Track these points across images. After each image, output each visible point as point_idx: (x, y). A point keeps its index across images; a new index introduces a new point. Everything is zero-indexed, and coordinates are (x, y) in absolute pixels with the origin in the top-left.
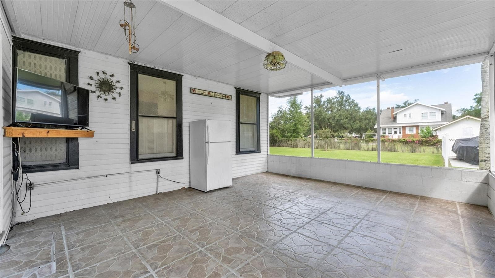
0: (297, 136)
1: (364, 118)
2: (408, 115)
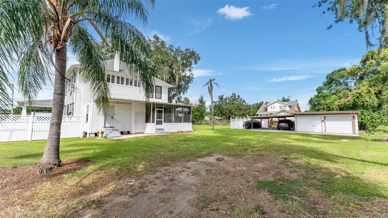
0: (202, 118)
1: (246, 109)
2: (273, 107)
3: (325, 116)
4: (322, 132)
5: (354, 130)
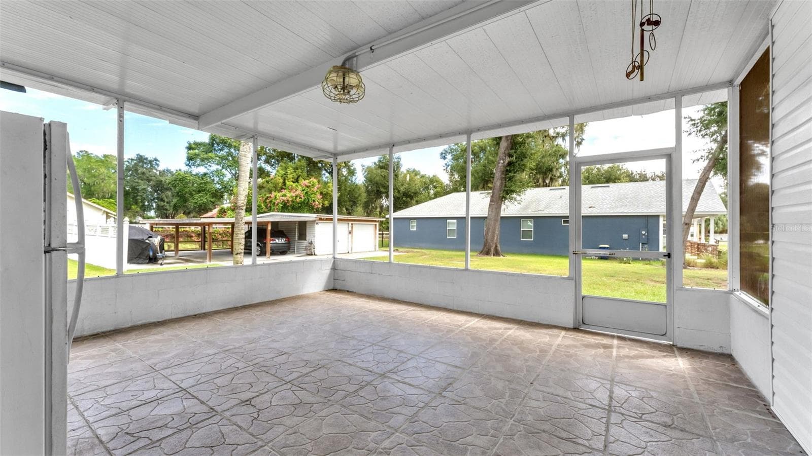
3: (352, 224)
4: (348, 252)
5: (375, 245)
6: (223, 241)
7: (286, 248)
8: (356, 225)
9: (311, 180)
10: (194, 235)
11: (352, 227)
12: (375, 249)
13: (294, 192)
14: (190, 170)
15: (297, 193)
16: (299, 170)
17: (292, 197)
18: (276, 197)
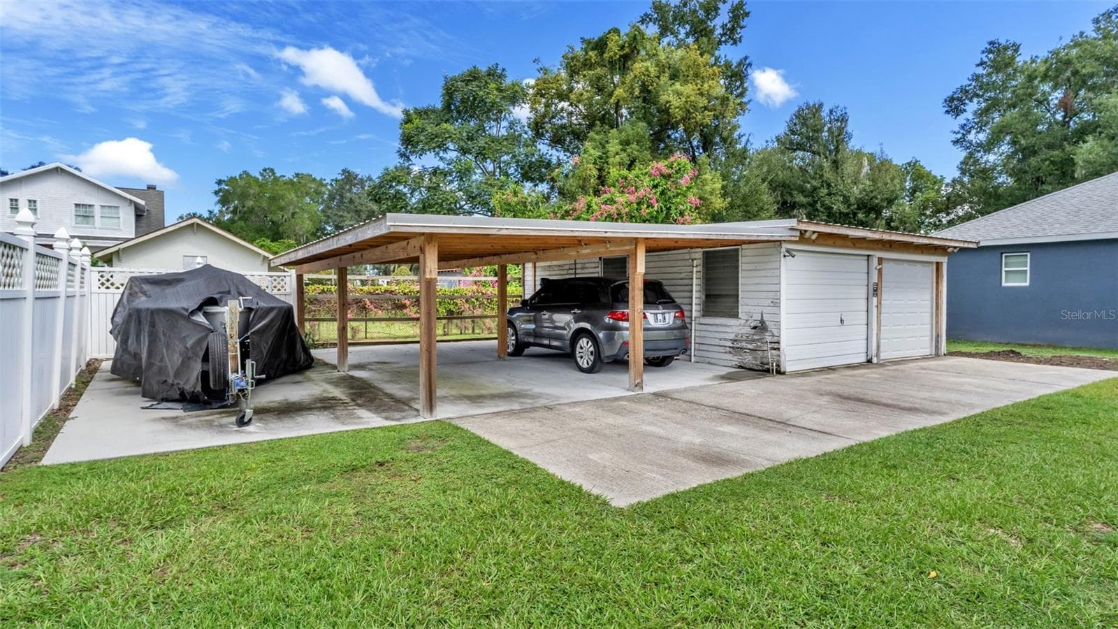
3: (880, 260)
4: (869, 361)
5: (938, 336)
6: (473, 318)
7: (672, 345)
8: (891, 264)
9: (672, 159)
10: (407, 302)
11: (880, 271)
12: (937, 347)
13: (633, 193)
14: (407, 164)
15: (641, 192)
16: (634, 146)
17: (629, 204)
18: (590, 207)
